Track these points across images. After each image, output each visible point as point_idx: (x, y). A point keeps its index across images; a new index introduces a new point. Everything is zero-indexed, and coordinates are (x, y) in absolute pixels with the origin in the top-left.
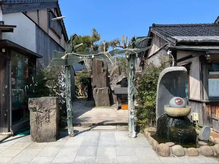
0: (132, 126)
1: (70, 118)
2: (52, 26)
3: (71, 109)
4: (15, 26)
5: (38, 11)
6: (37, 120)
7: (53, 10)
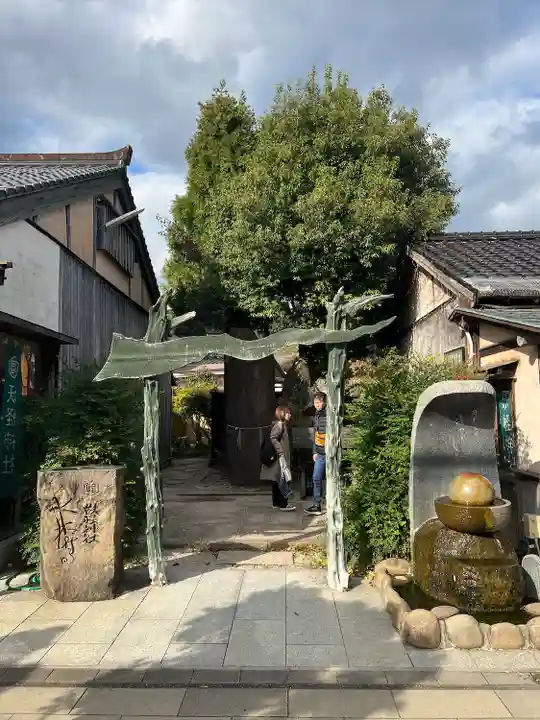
0: (337, 554)
1: (154, 528)
2: (105, 245)
3: (159, 502)
4: (10, 265)
5: (67, 207)
6: (59, 535)
7: (110, 198)
